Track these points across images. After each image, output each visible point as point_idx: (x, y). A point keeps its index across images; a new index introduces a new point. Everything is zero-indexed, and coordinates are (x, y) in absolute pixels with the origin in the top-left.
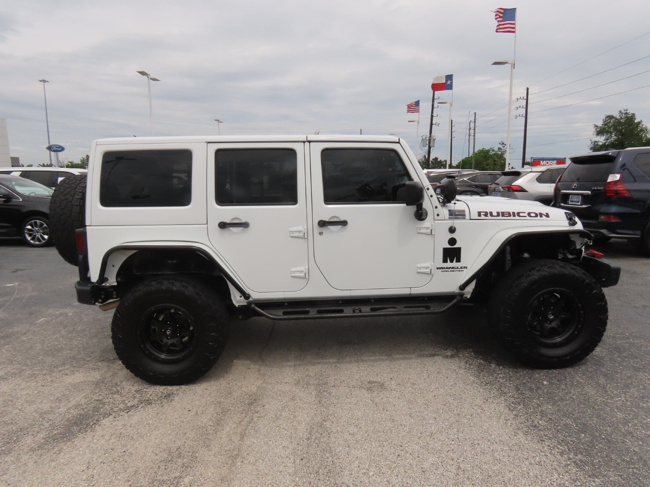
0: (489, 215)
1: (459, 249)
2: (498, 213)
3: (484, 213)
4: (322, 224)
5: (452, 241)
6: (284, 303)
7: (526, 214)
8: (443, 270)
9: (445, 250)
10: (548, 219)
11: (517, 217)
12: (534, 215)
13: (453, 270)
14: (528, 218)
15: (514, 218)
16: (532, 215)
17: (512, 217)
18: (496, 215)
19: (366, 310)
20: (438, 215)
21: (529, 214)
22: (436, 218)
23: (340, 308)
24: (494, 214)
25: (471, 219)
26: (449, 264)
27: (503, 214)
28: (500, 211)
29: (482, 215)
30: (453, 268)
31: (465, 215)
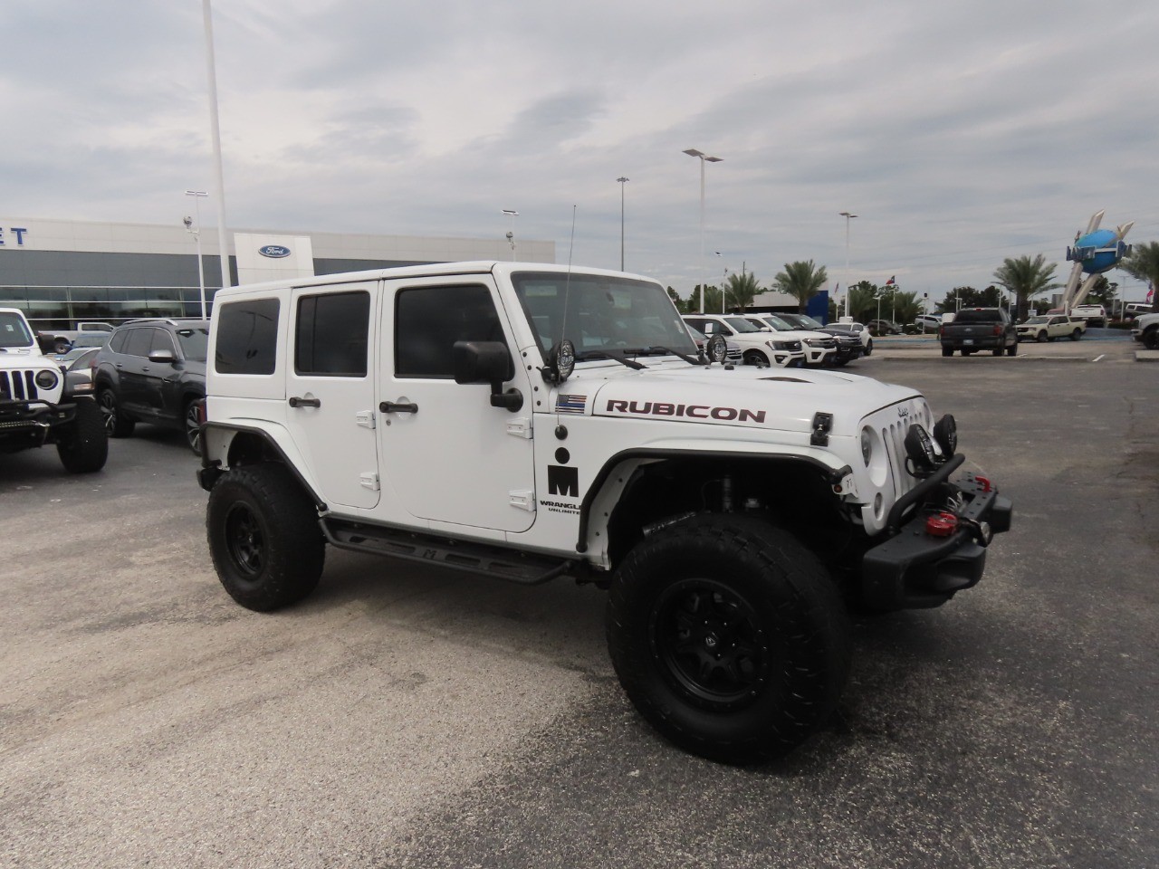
0: (628, 409)
1: (574, 471)
2: (648, 406)
3: (620, 405)
4: (386, 408)
5: (562, 455)
6: (353, 523)
7: (708, 412)
8: (551, 507)
9: (551, 469)
10: (759, 424)
11: (685, 417)
12: (726, 414)
13: (567, 509)
14: (710, 419)
15: (679, 418)
16: (722, 413)
17: (674, 417)
18: (642, 409)
19: (441, 553)
20: (539, 403)
21: (715, 413)
22: (537, 408)
23: (411, 545)
24: (640, 407)
25: (593, 415)
26: (558, 498)
27: (657, 409)
28: (653, 401)
29: (615, 408)
30: (566, 506)
31: (583, 406)
